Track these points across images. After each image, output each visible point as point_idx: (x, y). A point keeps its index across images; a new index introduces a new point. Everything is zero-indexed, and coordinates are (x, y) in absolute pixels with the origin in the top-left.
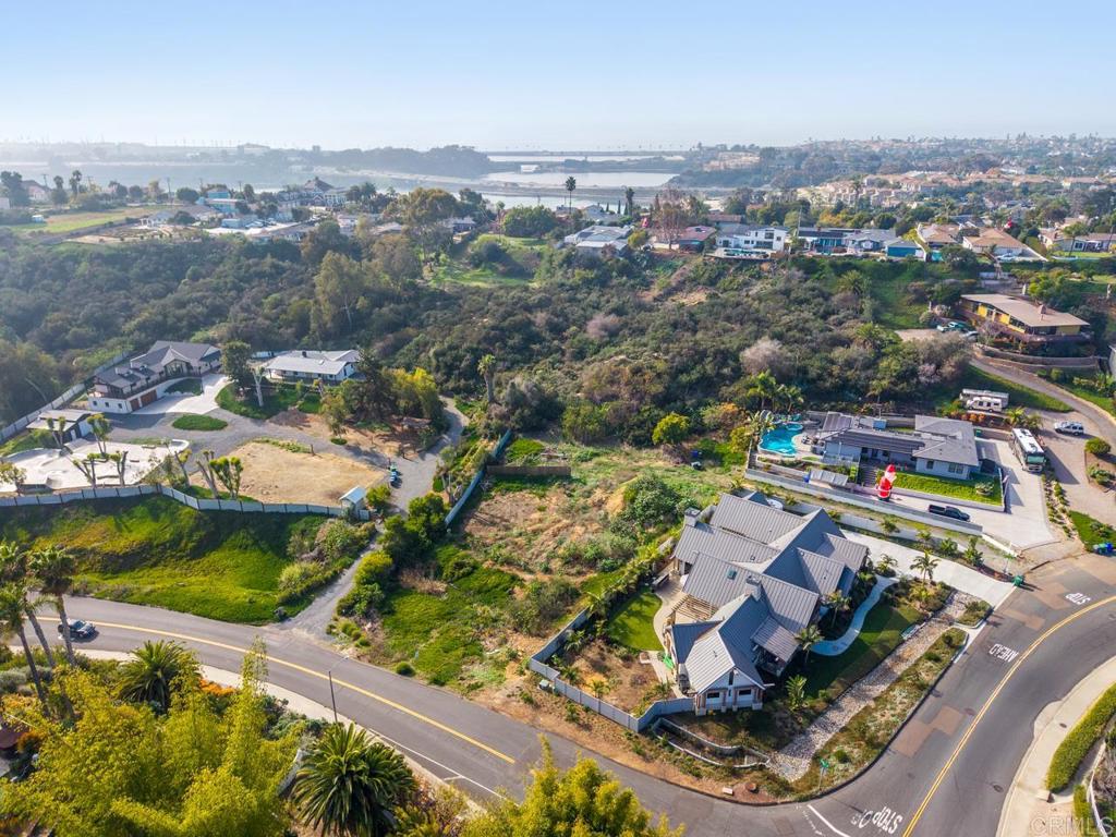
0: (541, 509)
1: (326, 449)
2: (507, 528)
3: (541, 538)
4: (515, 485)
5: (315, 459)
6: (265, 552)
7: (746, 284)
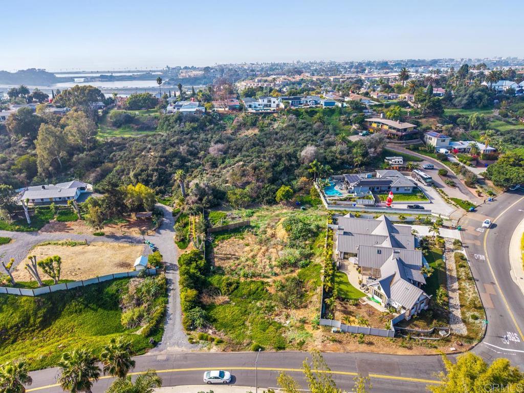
0: (247, 245)
1: (94, 240)
2: (238, 259)
3: (258, 259)
4: (226, 236)
5: (91, 248)
6: (96, 310)
7: (270, 124)
